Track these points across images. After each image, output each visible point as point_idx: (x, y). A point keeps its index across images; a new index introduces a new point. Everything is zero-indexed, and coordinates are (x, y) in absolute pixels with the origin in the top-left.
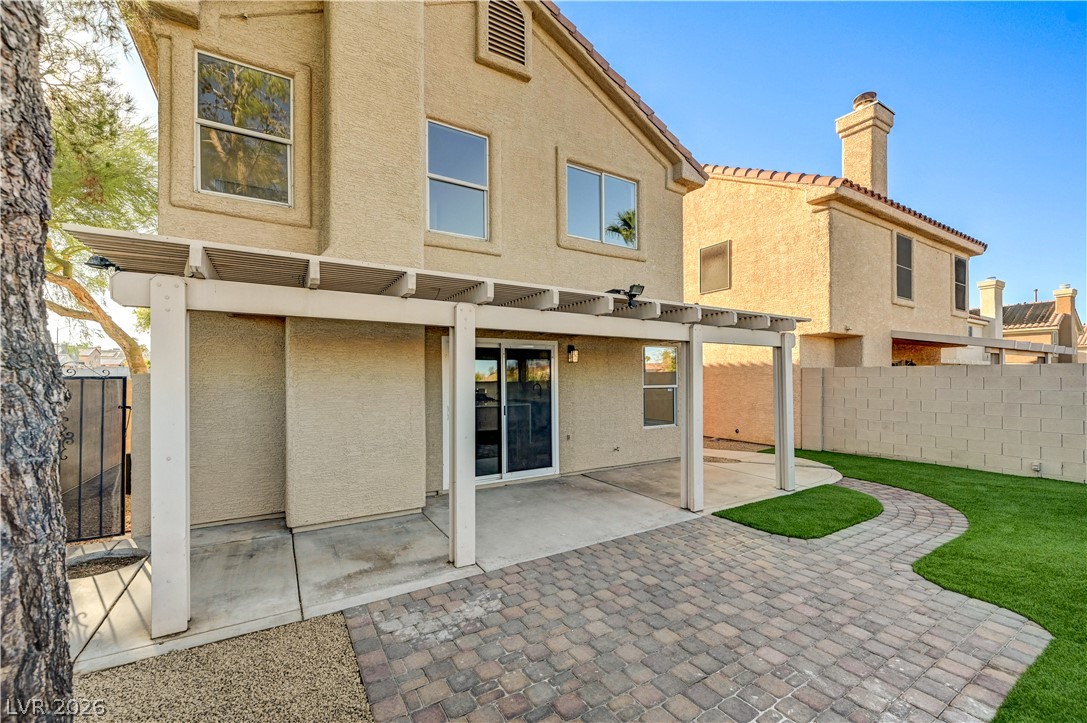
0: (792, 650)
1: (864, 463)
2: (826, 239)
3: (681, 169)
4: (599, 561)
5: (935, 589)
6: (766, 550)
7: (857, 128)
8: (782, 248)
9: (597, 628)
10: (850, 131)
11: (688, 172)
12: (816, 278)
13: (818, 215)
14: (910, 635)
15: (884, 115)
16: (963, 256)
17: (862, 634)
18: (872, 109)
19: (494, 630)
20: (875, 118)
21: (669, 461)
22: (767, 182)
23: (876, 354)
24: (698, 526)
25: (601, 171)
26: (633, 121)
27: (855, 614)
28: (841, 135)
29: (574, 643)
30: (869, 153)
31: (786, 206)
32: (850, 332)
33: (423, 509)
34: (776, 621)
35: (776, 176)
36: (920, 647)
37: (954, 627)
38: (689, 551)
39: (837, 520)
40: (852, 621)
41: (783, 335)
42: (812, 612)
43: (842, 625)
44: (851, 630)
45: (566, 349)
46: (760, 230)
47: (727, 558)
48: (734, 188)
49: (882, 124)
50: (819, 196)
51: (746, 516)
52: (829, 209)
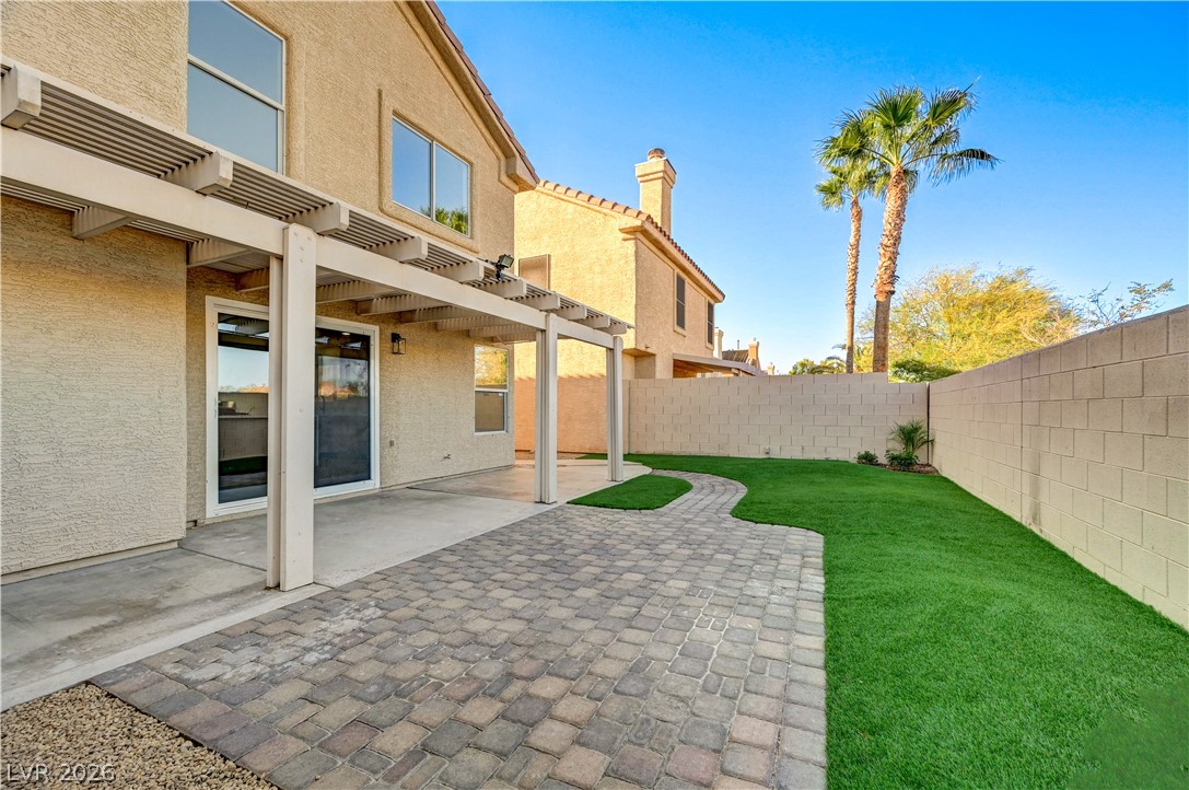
0: (691, 577)
1: (661, 459)
2: (633, 265)
3: (515, 164)
4: (478, 553)
5: (752, 525)
6: (629, 520)
7: (651, 177)
8: (597, 269)
9: (516, 603)
10: (647, 178)
11: (521, 171)
12: (624, 299)
13: (626, 243)
14: (756, 551)
15: (670, 172)
16: (712, 302)
17: (730, 557)
18: (662, 163)
19: (388, 635)
20: (664, 172)
21: (499, 469)
22: (584, 204)
23: (663, 369)
24: (559, 513)
25: (433, 138)
26: (468, 96)
27: (716, 547)
28: (639, 179)
29: (496, 620)
30: (660, 200)
31: (600, 229)
32: (649, 350)
33: (179, 541)
34: (666, 562)
35: (592, 200)
36: (764, 556)
37: (775, 542)
38: (564, 531)
39: (667, 495)
40: (717, 552)
41: (615, 338)
42: (688, 552)
43: (712, 555)
44: (719, 556)
45: (390, 337)
46: (577, 249)
47: (602, 531)
48: (552, 203)
49: (668, 178)
50: (628, 226)
51: (595, 501)
52: (636, 239)
